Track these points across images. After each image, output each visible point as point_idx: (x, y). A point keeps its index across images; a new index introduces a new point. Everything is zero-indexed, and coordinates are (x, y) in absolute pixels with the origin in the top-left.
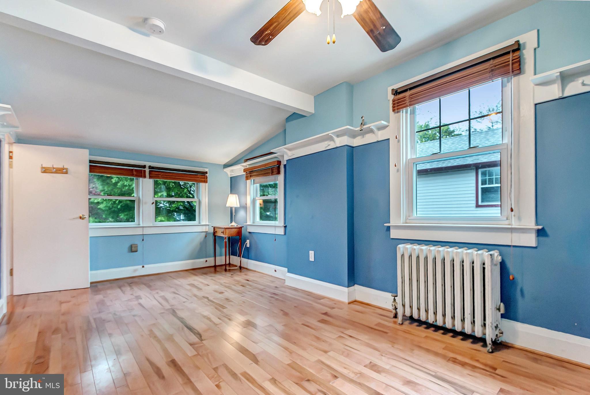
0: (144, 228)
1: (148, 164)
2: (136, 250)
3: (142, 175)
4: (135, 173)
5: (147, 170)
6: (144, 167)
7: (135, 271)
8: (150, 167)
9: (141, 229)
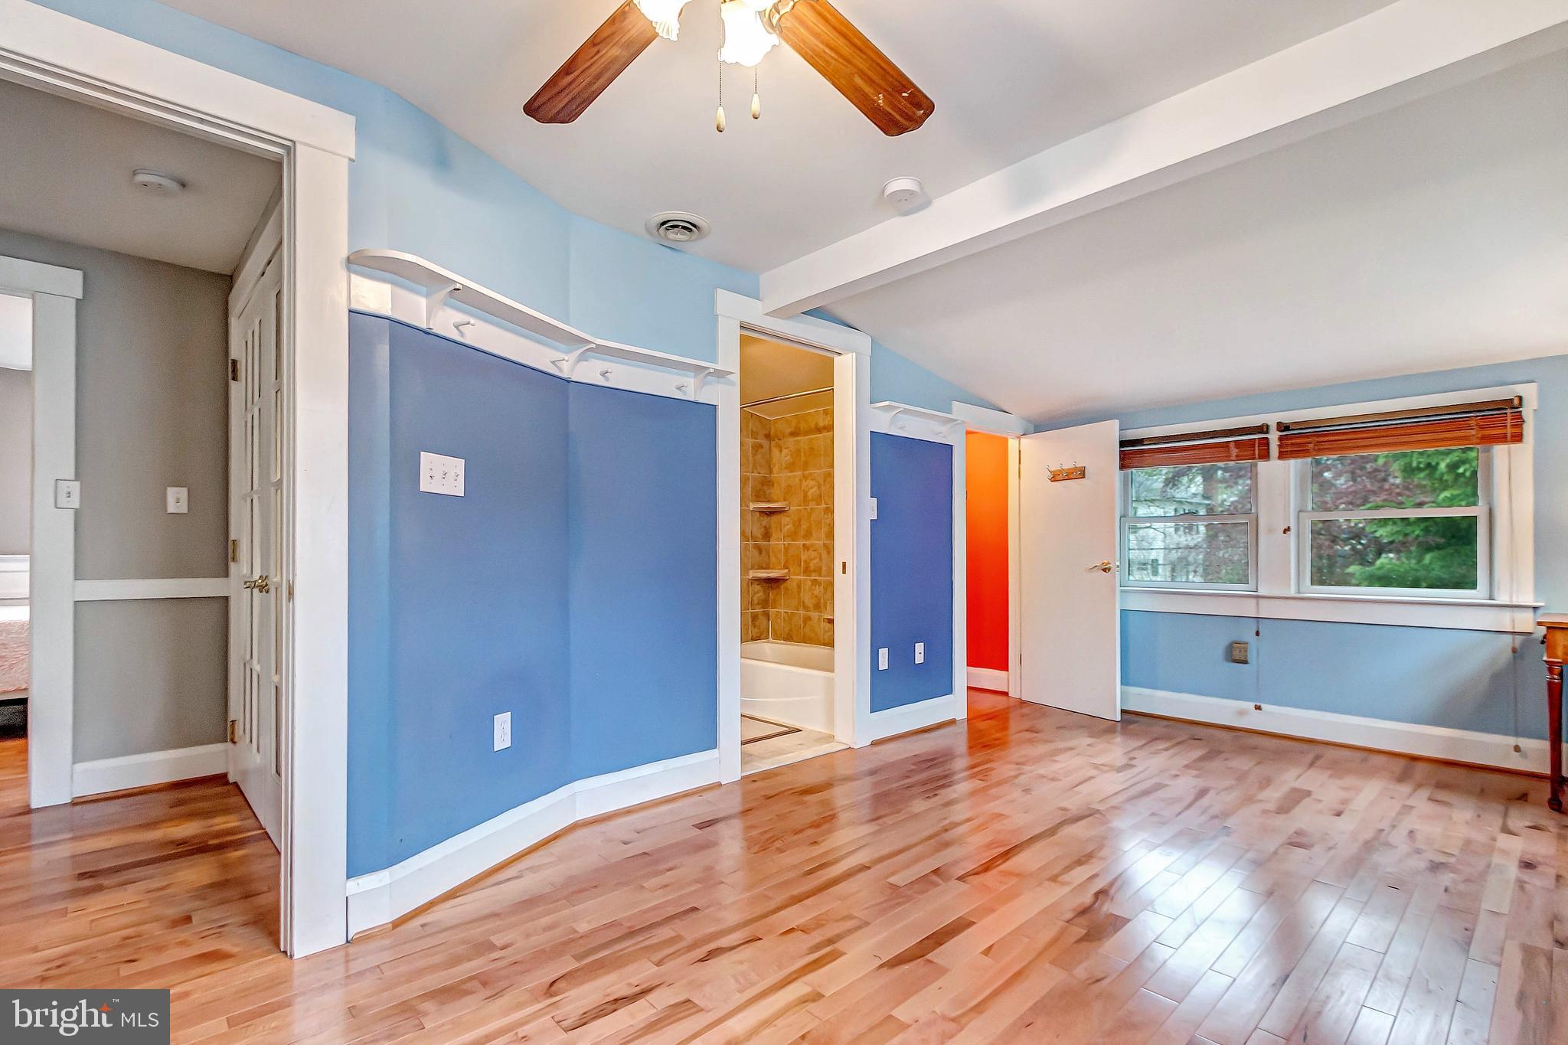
0: (1262, 601)
1: (1272, 419)
2: (1243, 658)
3: (1254, 454)
4: (1234, 451)
5: (1274, 437)
6: (1263, 429)
7: (1242, 713)
8: (1283, 427)
9: (1253, 601)
